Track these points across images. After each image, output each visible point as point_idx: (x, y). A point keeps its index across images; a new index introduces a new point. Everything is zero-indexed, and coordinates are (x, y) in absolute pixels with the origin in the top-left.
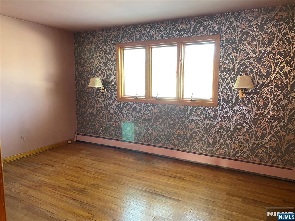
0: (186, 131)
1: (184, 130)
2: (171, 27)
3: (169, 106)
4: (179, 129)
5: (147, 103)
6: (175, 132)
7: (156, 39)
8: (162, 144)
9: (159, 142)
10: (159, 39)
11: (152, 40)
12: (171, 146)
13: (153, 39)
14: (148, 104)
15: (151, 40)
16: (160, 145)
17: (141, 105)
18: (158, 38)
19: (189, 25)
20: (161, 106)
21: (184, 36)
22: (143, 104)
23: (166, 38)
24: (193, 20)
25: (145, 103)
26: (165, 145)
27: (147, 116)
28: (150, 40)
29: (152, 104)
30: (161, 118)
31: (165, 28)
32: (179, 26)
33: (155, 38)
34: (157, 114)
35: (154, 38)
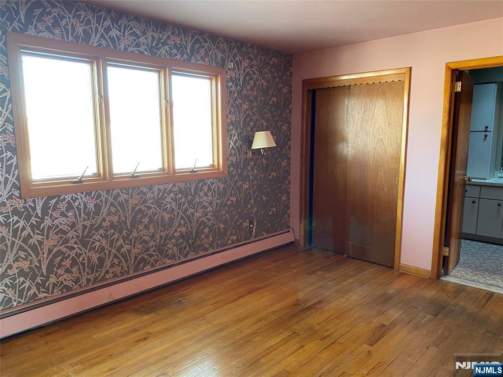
0: (190, 225)
1: (187, 224)
2: (156, 35)
3: (160, 187)
4: (179, 226)
5: (113, 190)
6: (174, 232)
7: (126, 49)
8: (152, 266)
9: (146, 265)
10: (133, 51)
11: (118, 49)
12: (169, 262)
13: (120, 49)
14: (116, 192)
15: (115, 48)
16: (148, 268)
17: (99, 196)
18: (130, 49)
19: (184, 40)
20: (145, 190)
21: (178, 57)
22: (104, 194)
23: (146, 53)
24: (190, 34)
25: (108, 192)
26: (158, 264)
27: (115, 219)
28: (112, 47)
29: (125, 189)
30: (147, 214)
31: (144, 33)
32: (169, 37)
33: (125, 47)
34: (137, 208)
35: (122, 47)
